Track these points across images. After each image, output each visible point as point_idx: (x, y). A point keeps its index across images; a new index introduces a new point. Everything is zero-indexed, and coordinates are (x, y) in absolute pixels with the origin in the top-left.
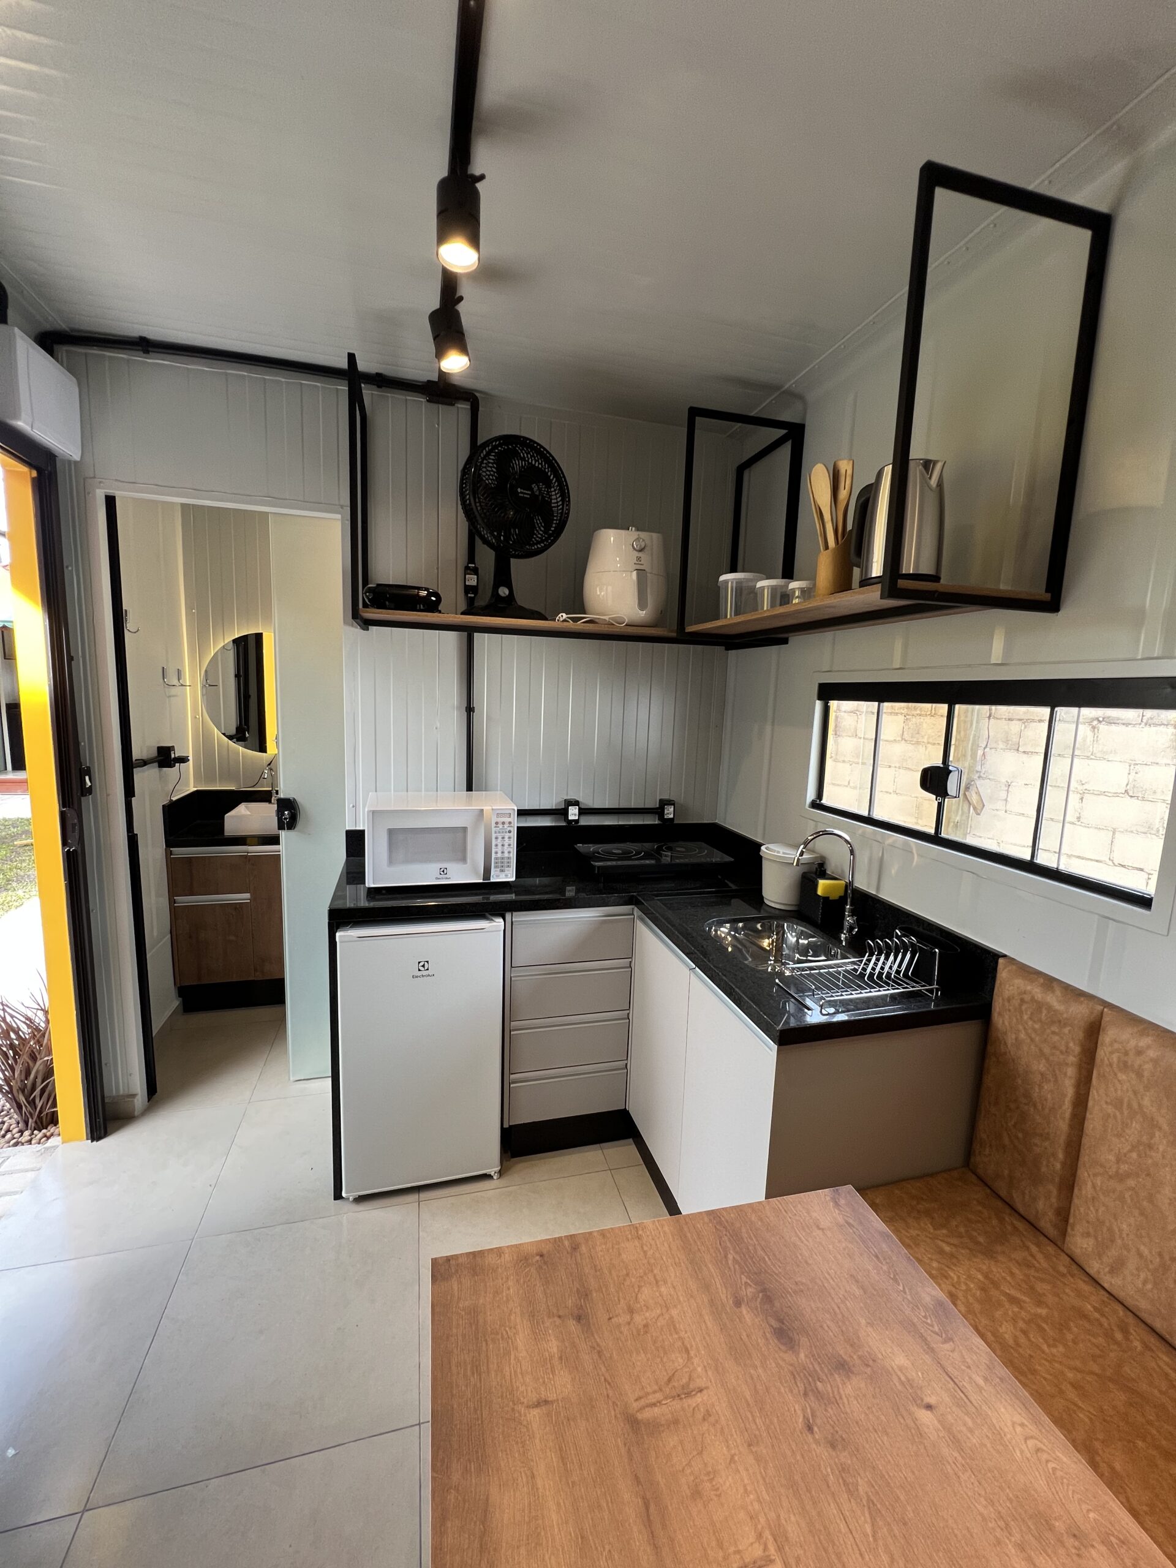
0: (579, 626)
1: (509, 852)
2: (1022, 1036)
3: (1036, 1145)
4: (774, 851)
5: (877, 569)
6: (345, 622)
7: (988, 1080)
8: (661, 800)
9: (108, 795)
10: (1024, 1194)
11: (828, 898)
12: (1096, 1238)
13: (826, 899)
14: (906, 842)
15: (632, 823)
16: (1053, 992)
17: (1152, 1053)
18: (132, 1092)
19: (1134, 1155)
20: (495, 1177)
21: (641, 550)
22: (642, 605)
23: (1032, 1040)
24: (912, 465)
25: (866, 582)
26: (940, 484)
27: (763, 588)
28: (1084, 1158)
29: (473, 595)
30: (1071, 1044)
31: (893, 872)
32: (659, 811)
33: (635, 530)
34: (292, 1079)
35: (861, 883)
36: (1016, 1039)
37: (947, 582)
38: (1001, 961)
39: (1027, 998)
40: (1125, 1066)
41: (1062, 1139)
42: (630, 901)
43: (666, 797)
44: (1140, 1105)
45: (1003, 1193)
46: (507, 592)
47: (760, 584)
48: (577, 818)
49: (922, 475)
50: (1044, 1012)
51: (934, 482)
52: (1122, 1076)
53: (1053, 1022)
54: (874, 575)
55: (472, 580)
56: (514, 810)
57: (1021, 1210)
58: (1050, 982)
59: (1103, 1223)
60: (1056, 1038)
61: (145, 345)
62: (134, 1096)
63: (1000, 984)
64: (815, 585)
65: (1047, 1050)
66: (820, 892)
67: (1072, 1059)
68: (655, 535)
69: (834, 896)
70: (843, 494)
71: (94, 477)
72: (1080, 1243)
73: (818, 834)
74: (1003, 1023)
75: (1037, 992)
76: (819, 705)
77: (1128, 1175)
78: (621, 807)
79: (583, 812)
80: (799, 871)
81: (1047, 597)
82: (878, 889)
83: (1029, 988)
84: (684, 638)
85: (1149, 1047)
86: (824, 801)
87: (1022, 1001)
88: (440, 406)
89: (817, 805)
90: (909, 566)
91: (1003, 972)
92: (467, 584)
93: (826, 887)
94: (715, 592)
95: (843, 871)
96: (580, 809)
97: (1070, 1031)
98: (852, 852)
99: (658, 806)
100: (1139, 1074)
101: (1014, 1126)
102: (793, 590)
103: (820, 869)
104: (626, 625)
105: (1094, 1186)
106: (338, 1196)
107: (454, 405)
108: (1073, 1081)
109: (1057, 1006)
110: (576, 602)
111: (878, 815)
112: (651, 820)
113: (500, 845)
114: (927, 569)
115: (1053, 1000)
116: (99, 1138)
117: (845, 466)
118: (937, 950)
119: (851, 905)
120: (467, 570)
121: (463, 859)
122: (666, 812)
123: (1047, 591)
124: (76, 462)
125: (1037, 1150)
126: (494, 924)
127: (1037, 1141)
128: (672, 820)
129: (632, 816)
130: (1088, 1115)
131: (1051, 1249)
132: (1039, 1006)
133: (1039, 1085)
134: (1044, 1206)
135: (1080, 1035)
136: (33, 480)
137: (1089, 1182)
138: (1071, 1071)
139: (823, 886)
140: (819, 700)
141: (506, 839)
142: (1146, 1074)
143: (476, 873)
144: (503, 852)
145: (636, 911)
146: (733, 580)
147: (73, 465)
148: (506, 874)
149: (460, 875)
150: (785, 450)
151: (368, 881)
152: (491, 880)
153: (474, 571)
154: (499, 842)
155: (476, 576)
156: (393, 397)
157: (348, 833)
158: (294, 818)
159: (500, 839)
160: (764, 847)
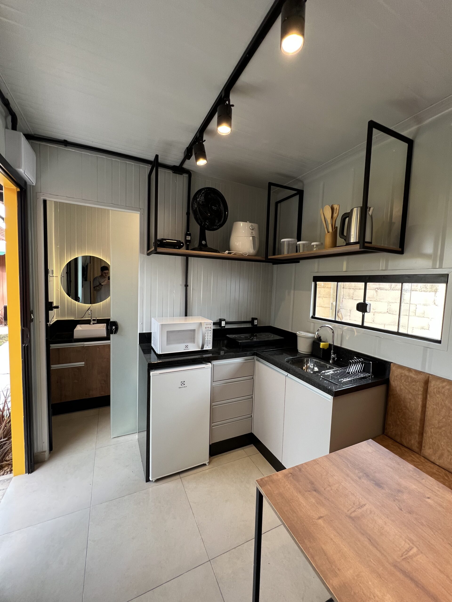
0: (230, 256)
1: (210, 338)
2: (402, 387)
3: (409, 422)
4: (302, 334)
5: (354, 240)
6: (142, 252)
8: (252, 318)
9: (40, 322)
10: (406, 439)
11: (324, 349)
12: (433, 449)
13: (323, 349)
15: (242, 327)
17: (447, 387)
18: (44, 450)
19: (444, 420)
20: (207, 465)
21: (253, 230)
22: (254, 248)
23: (406, 388)
25: (351, 244)
27: (299, 244)
28: (427, 423)
29: (189, 243)
30: (420, 388)
31: (347, 338)
32: (252, 322)
33: (249, 222)
34: (112, 437)
35: (337, 343)
36: (400, 389)
37: (373, 244)
38: (392, 364)
39: (403, 375)
40: (439, 392)
41: (419, 419)
42: (254, 354)
43: (254, 317)
44: (445, 404)
45: (398, 440)
46: (205, 243)
48: (224, 325)
50: (410, 379)
51: (370, 213)
52: (438, 396)
53: (413, 382)
55: (189, 238)
56: (212, 322)
57: (405, 444)
58: (410, 370)
59: (435, 443)
60: (414, 387)
61: (66, 143)
62: (45, 452)
63: (393, 372)
64: (323, 243)
65: (411, 391)
66: (321, 347)
67: (420, 393)
68: (256, 224)
69: (326, 348)
70: (335, 215)
71: (41, 192)
72: (427, 451)
74: (395, 384)
75: (407, 373)
76: (313, 284)
77: (442, 427)
78: (239, 321)
79: (227, 323)
80: (312, 340)
82: (341, 345)
83: (403, 372)
84: (267, 260)
85: (446, 385)
86: (316, 316)
87: (401, 376)
88: (177, 175)
89: (313, 317)
91: (393, 368)
92: (187, 239)
93: (323, 345)
96: (225, 322)
97: (419, 384)
98: (333, 332)
99: (251, 320)
100: (444, 394)
101: (401, 417)
102: (313, 245)
103: (320, 339)
104: (248, 255)
105: (431, 432)
106: (148, 480)
107: (181, 174)
108: (421, 400)
109: (413, 376)
110: (228, 247)
111: (339, 320)
112: (249, 325)
113: (209, 336)
114: (369, 240)
115: (412, 375)
116: (32, 472)
117: (336, 206)
118: (371, 362)
119: (333, 351)
120: (187, 234)
121: (194, 342)
122: (255, 322)
123: (400, 248)
124: (33, 186)
125: (410, 424)
126: (208, 365)
127: (410, 421)
128: (257, 325)
129: (243, 324)
130: (427, 410)
131: (418, 455)
132: (408, 377)
133: (409, 403)
134: (414, 442)
135: (423, 384)
136: (18, 192)
137: (429, 431)
138: (420, 397)
139: (322, 345)
140: (313, 281)
141: (209, 333)
142: (446, 394)
143: (199, 347)
144: (208, 338)
145: (255, 357)
146: (286, 241)
147: (31, 187)
148: (209, 347)
149: (193, 348)
150: (297, 198)
151: (159, 352)
152: (204, 349)
153: (190, 235)
154: (206, 335)
155: (190, 237)
156: (160, 170)
157: (140, 334)
158: (117, 329)
159: (207, 333)
160: (298, 333)
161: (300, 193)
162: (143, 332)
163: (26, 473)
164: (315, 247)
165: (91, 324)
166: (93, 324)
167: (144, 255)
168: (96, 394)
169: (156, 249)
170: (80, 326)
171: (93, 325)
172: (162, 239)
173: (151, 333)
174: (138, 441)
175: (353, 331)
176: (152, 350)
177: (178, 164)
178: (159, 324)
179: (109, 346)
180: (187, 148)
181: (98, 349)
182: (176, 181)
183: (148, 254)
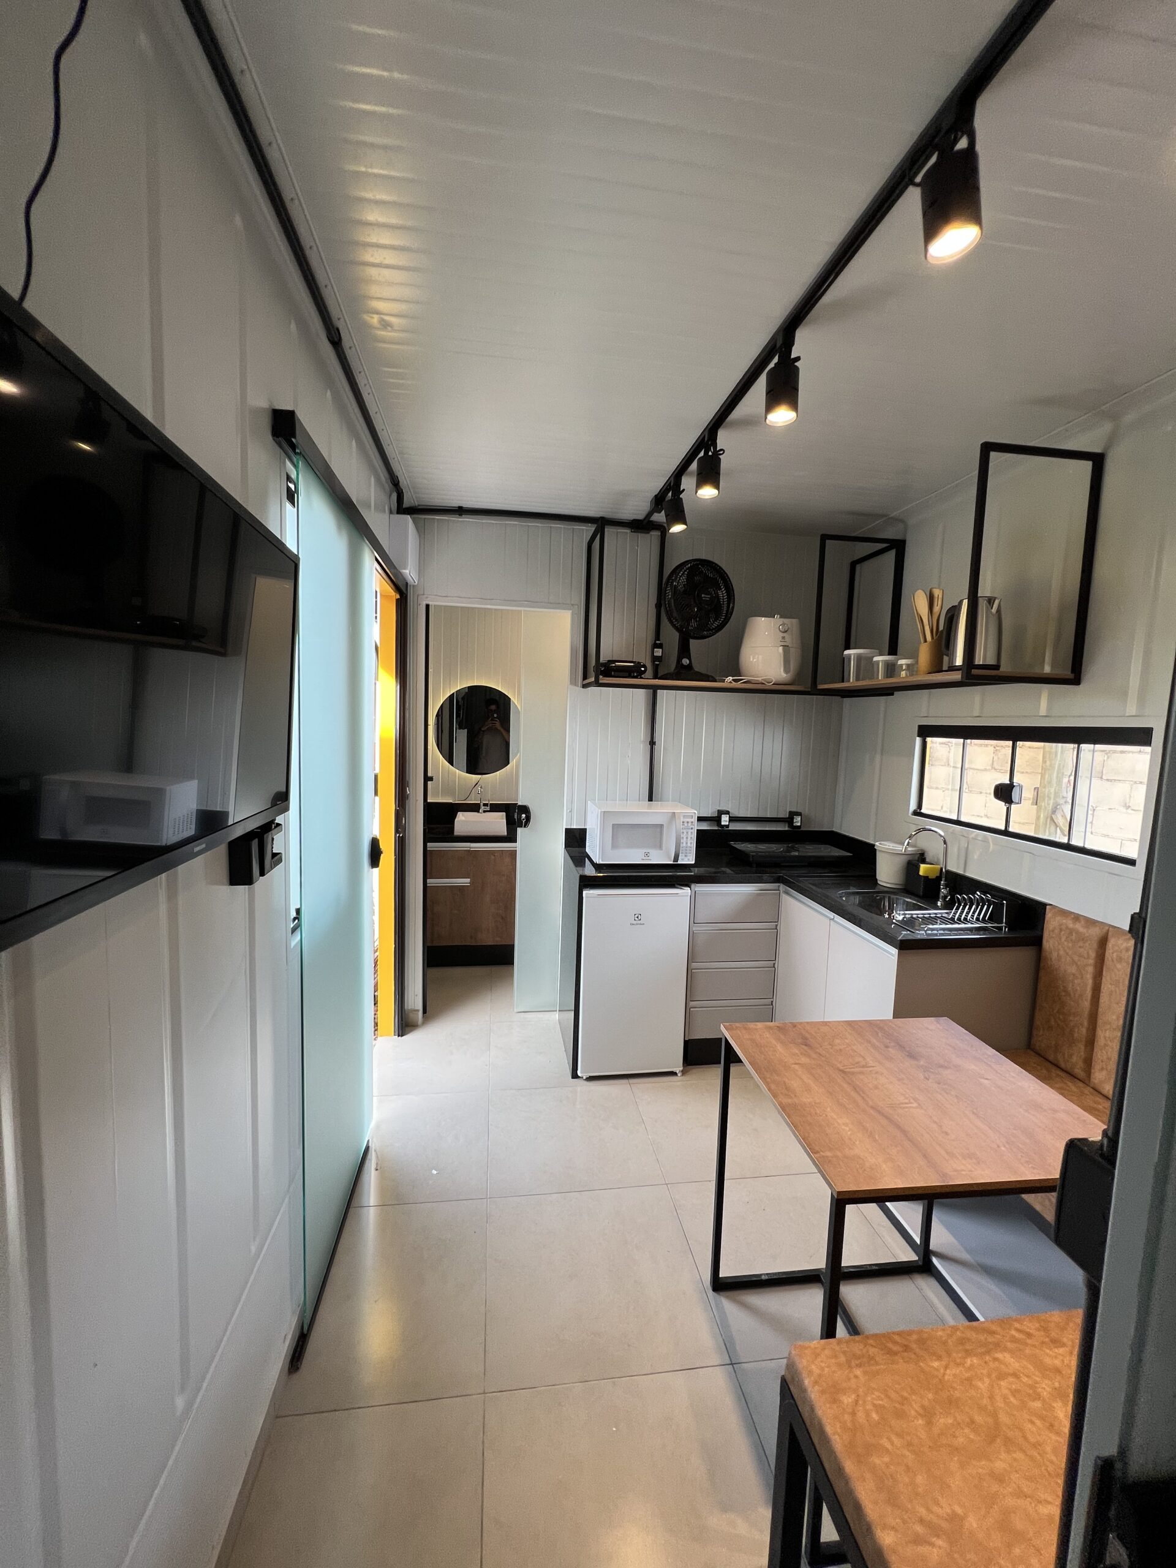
0: (738, 685)
1: (691, 843)
2: (1062, 952)
3: (1071, 1021)
4: (886, 845)
5: (959, 661)
6: (573, 682)
7: (1041, 987)
8: (791, 813)
9: (417, 800)
10: (1064, 1054)
11: (928, 877)
12: (1107, 1070)
13: (926, 878)
14: (985, 836)
15: (768, 829)
16: (1080, 922)
18: (416, 1008)
20: (679, 1075)
21: (786, 632)
22: (786, 671)
23: (1067, 954)
24: (980, 600)
25: (952, 668)
26: (999, 611)
27: (878, 662)
28: (1100, 1022)
29: (658, 663)
30: (1091, 953)
31: (976, 857)
32: (789, 820)
33: (780, 618)
34: (516, 1011)
35: (954, 867)
36: (1058, 954)
37: (1005, 668)
38: (1048, 907)
39: (1063, 927)
40: (1120, 960)
41: (1086, 1013)
42: (778, 880)
43: (794, 810)
45: (1051, 1058)
46: (688, 662)
47: (876, 659)
48: (728, 824)
49: (987, 607)
50: (1074, 934)
51: (994, 610)
52: (1119, 966)
53: (1079, 941)
54: (957, 664)
55: (658, 652)
56: (695, 813)
57: (1063, 1065)
58: (1077, 918)
59: (1110, 1059)
60: (1081, 950)
61: (461, 511)
62: (418, 1011)
63: (1047, 922)
64: (917, 662)
65: (1076, 958)
66: (921, 873)
67: (1091, 961)
68: (795, 621)
69: (932, 876)
70: (936, 609)
71: (424, 594)
73: (919, 831)
74: (1049, 946)
76: (918, 740)
78: (760, 816)
79: (732, 819)
80: (904, 859)
81: (1071, 676)
82: (965, 871)
83: (1064, 921)
84: (814, 691)
86: (924, 811)
87: (1061, 930)
88: (639, 534)
89: (918, 813)
90: (979, 660)
91: (1049, 915)
92: (655, 654)
93: (926, 870)
94: (843, 662)
95: (938, 859)
96: (730, 817)
97: (1089, 944)
98: (945, 842)
99: (788, 816)
101: (1058, 1012)
102: (901, 665)
103: (922, 858)
104: (773, 684)
105: (1105, 1037)
106: (575, 1076)
107: (649, 533)
108: (1091, 976)
109: (1081, 930)
110: (735, 668)
111: (963, 819)
112: (782, 827)
113: (689, 838)
114: (991, 660)
115: (1079, 927)
116: (402, 1036)
117: (937, 593)
118: (1005, 902)
119: (945, 881)
120: (656, 646)
121: (660, 847)
122: (795, 821)
123: (1072, 673)
124: (414, 586)
125: (1072, 1024)
126: (684, 891)
127: (1071, 1018)
128: (799, 827)
129: (768, 823)
130: (1101, 994)
131: (1081, 1084)
132: (1071, 931)
133: (1072, 982)
134: (1076, 1060)
135: (1095, 945)
136: (397, 600)
137: (1102, 1035)
138: (1090, 970)
139: (923, 869)
140: (918, 736)
141: (690, 834)
143: (669, 857)
144: (687, 843)
145: (782, 887)
146: (854, 654)
147: (412, 587)
148: (688, 858)
149: (658, 857)
150: (891, 556)
151: (598, 860)
152: (679, 862)
153: (660, 646)
154: (684, 835)
155: (661, 650)
156: (609, 531)
157: (566, 829)
158: (528, 819)
159: (685, 834)
160: (877, 844)
161: (899, 547)
162: (572, 827)
163: (395, 1035)
164: (904, 667)
165: (480, 811)
166: (484, 812)
167: (577, 688)
168: (487, 939)
169: (597, 679)
170: (463, 815)
171: (484, 814)
172: (609, 661)
173: (586, 829)
174: (560, 1023)
175: (985, 841)
176: (586, 859)
177: (641, 516)
178: (600, 811)
179: (513, 854)
180: (656, 496)
181: (493, 857)
182: (638, 546)
183: (584, 686)
